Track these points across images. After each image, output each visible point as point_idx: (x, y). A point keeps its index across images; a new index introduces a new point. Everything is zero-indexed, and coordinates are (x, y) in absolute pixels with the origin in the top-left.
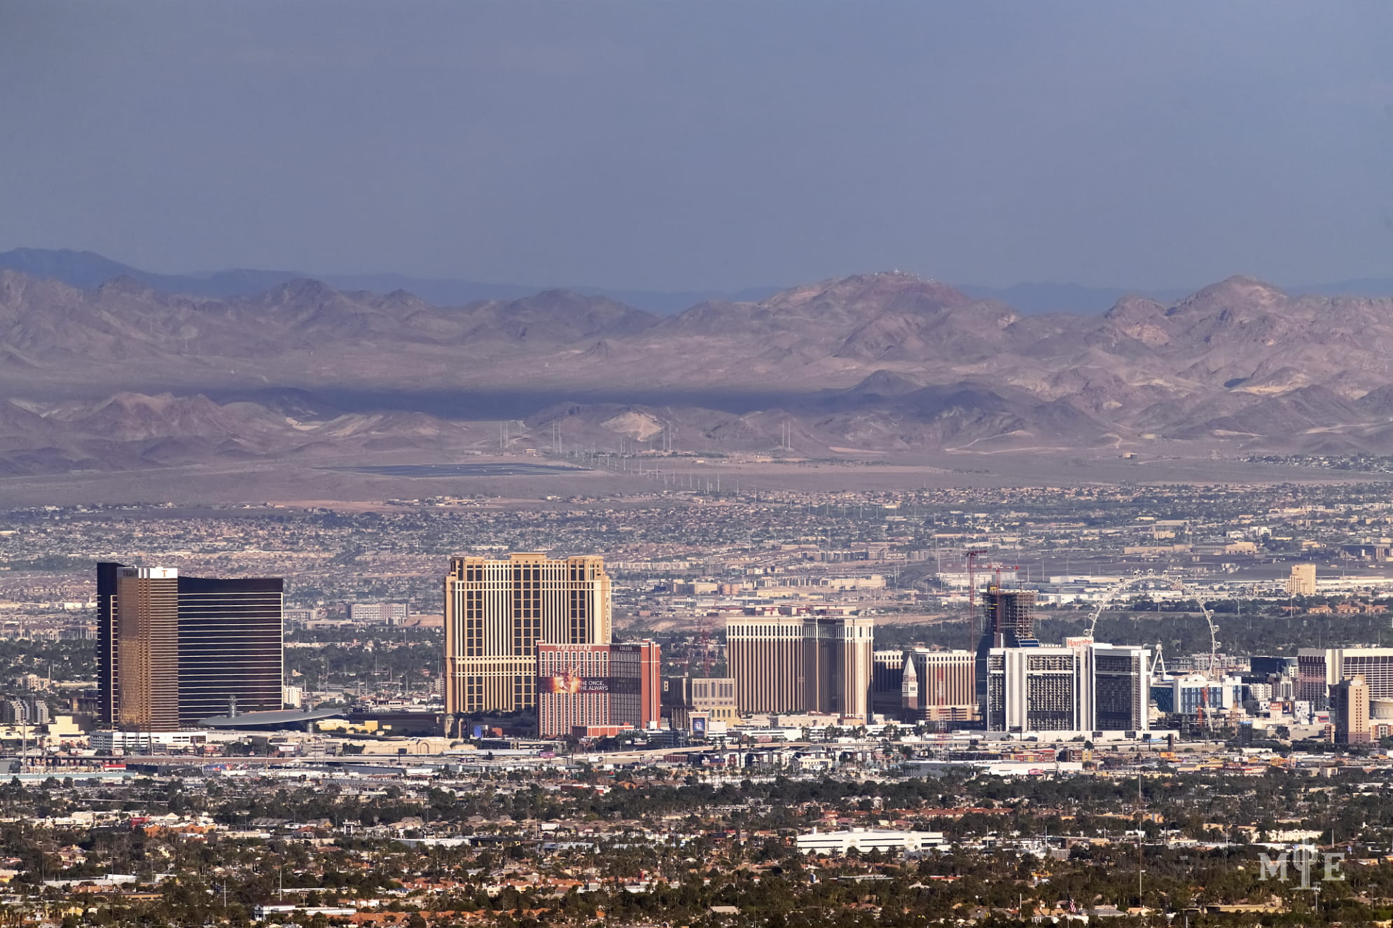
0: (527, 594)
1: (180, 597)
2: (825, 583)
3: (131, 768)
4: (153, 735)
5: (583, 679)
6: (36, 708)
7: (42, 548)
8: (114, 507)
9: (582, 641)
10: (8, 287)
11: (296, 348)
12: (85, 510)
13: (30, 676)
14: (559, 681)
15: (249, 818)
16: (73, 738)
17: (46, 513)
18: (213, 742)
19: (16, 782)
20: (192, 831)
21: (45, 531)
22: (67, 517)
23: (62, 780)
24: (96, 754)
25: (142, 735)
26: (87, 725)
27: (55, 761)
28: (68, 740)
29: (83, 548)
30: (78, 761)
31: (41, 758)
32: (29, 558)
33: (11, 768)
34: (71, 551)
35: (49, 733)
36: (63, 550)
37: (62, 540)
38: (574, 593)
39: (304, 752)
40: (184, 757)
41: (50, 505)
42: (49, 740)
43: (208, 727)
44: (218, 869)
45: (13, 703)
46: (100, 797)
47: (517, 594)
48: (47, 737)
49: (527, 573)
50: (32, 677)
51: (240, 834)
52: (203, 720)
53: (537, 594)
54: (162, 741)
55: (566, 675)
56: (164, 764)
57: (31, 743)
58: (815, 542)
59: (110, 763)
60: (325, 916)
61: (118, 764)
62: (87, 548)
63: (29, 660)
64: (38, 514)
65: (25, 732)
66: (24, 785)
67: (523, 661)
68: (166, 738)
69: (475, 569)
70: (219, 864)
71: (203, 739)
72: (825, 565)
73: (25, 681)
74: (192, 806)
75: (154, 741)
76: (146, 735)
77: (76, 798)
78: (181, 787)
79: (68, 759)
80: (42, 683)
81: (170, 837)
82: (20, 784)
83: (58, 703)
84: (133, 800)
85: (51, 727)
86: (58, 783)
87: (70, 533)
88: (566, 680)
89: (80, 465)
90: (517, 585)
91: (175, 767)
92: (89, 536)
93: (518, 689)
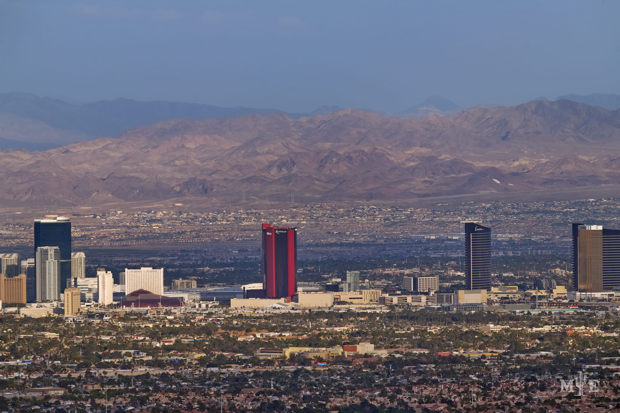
1: (603, 237)
3: (581, 307)
4: (593, 293)
6: (551, 282)
7: (586, 216)
8: (617, 199)
10: (580, 110)
12: (605, 201)
13: (557, 269)
15: (613, 328)
16: (562, 295)
17: (589, 202)
18: (617, 296)
19: (529, 313)
20: (587, 333)
21: (588, 209)
22: (598, 203)
23: (547, 312)
24: (569, 301)
25: (588, 293)
26: (569, 289)
27: (551, 304)
28: (560, 296)
29: (603, 216)
30: (561, 304)
31: (546, 303)
32: (580, 220)
33: (531, 307)
34: (598, 217)
35: (553, 293)
36: (595, 217)
37: (595, 213)
40: (604, 302)
41: (592, 198)
42: (552, 296)
43: (617, 290)
44: (588, 349)
45: (542, 280)
46: (560, 319)
48: (552, 294)
50: (558, 269)
51: (608, 335)
52: (615, 287)
54: (596, 296)
56: (594, 305)
57: (543, 297)
59: (573, 305)
61: (576, 305)
62: (604, 216)
63: (561, 263)
64: (586, 202)
65: (543, 293)
66: (532, 314)
68: (598, 295)
70: (589, 347)
71: (613, 295)
73: (555, 271)
74: (593, 323)
75: (593, 296)
76: (590, 293)
77: (550, 319)
78: (595, 315)
79: (557, 304)
80: (562, 272)
81: (576, 336)
82: (531, 314)
83: (560, 281)
84: (573, 321)
85: (554, 290)
86: (546, 313)
87: (598, 210)
89: (605, 182)
91: (598, 307)
92: (606, 211)
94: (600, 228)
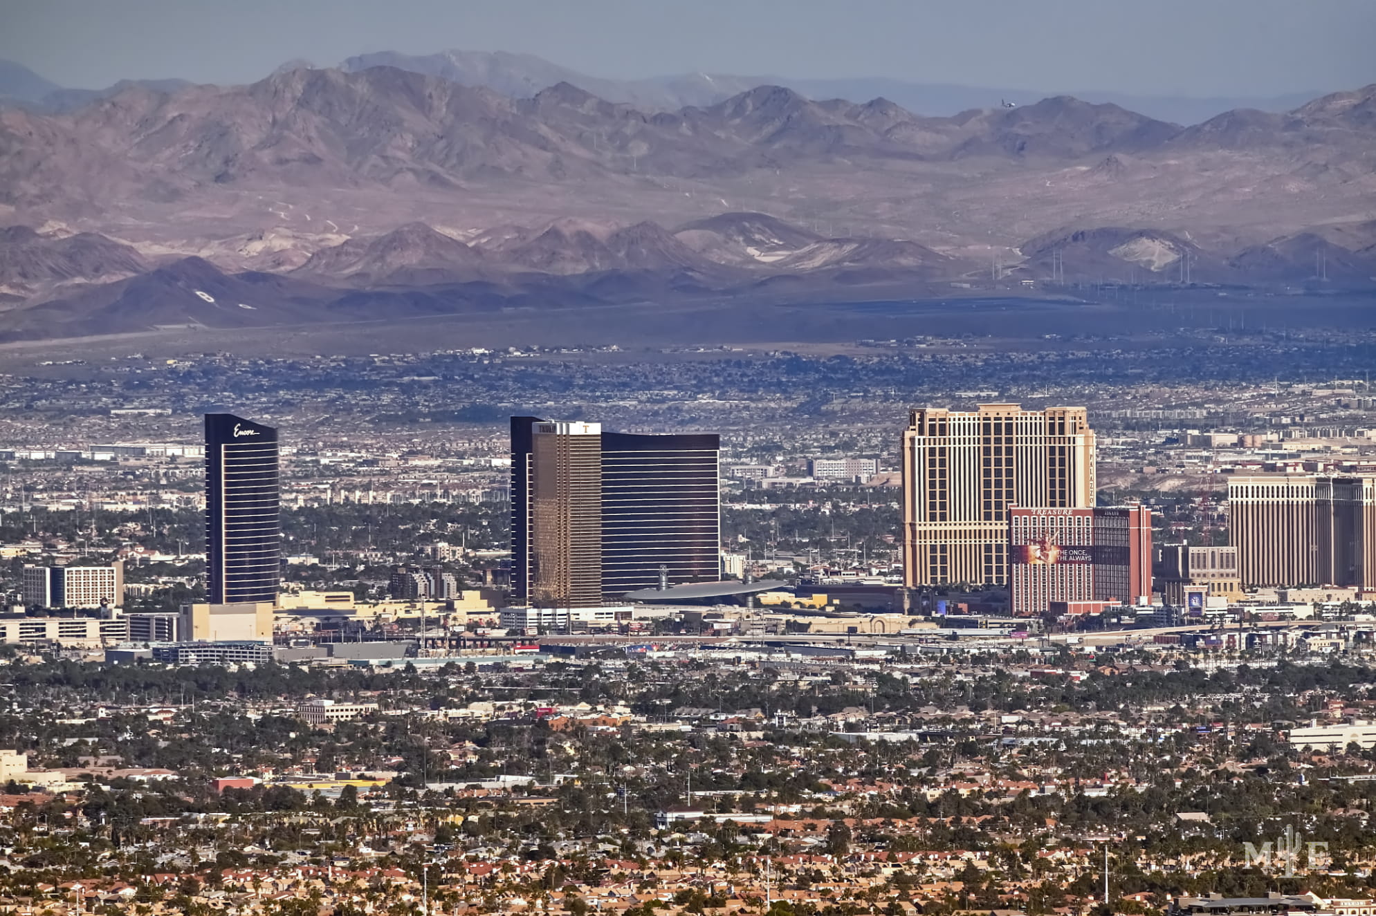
0: (998, 451)
1: (603, 455)
2: (1361, 434)
3: (545, 649)
4: (572, 611)
5: (1062, 548)
6: (442, 581)
7: (469, 396)
8: (552, 350)
9: (1062, 504)
10: (430, 96)
11: (760, 167)
12: (518, 354)
13: (440, 545)
14: (1034, 550)
15: (670, 708)
16: (482, 616)
17: (473, 356)
18: (641, 619)
19: (410, 668)
20: (604, 723)
21: (472, 378)
22: (498, 361)
23: (463, 665)
24: (507, 634)
25: (559, 611)
26: (497, 600)
27: (457, 642)
28: (476, 618)
29: (515, 397)
30: (486, 643)
31: (442, 639)
32: (453, 408)
33: (407, 651)
34: (502, 400)
35: (455, 610)
36: (492, 398)
37: (491, 387)
38: (1052, 449)
39: (742, 629)
40: (608, 636)
41: (479, 347)
42: (455, 619)
43: (636, 601)
44: (628, 768)
45: (416, 576)
46: (505, 684)
47: (987, 451)
48: (453, 615)
49: (998, 427)
50: (443, 545)
51: (657, 727)
52: (631, 594)
53: (1009, 451)
54: (582, 618)
55: (1043, 543)
56: (583, 644)
57: (431, 622)
58: (1349, 387)
59: (523, 644)
60: (736, 823)
61: (531, 645)
62: (519, 396)
63: (441, 526)
64: (463, 358)
65: (430, 610)
66: (419, 672)
67: (993, 528)
68: (587, 615)
69: (938, 423)
70: (628, 762)
71: (629, 614)
72: (1361, 412)
73: (435, 550)
74: (610, 694)
75: (573, 618)
76: (564, 611)
77: (477, 684)
78: (599, 671)
79: (475, 640)
80: (454, 552)
81: (577, 730)
82: (414, 670)
83: (469, 575)
84: (542, 687)
85: (457, 604)
86: (459, 668)
87: (501, 379)
88: (1043, 549)
89: (513, 301)
90: (987, 441)
91: (595, 648)
92: (523, 383)
93: (988, 559)
94: (595, 429)
